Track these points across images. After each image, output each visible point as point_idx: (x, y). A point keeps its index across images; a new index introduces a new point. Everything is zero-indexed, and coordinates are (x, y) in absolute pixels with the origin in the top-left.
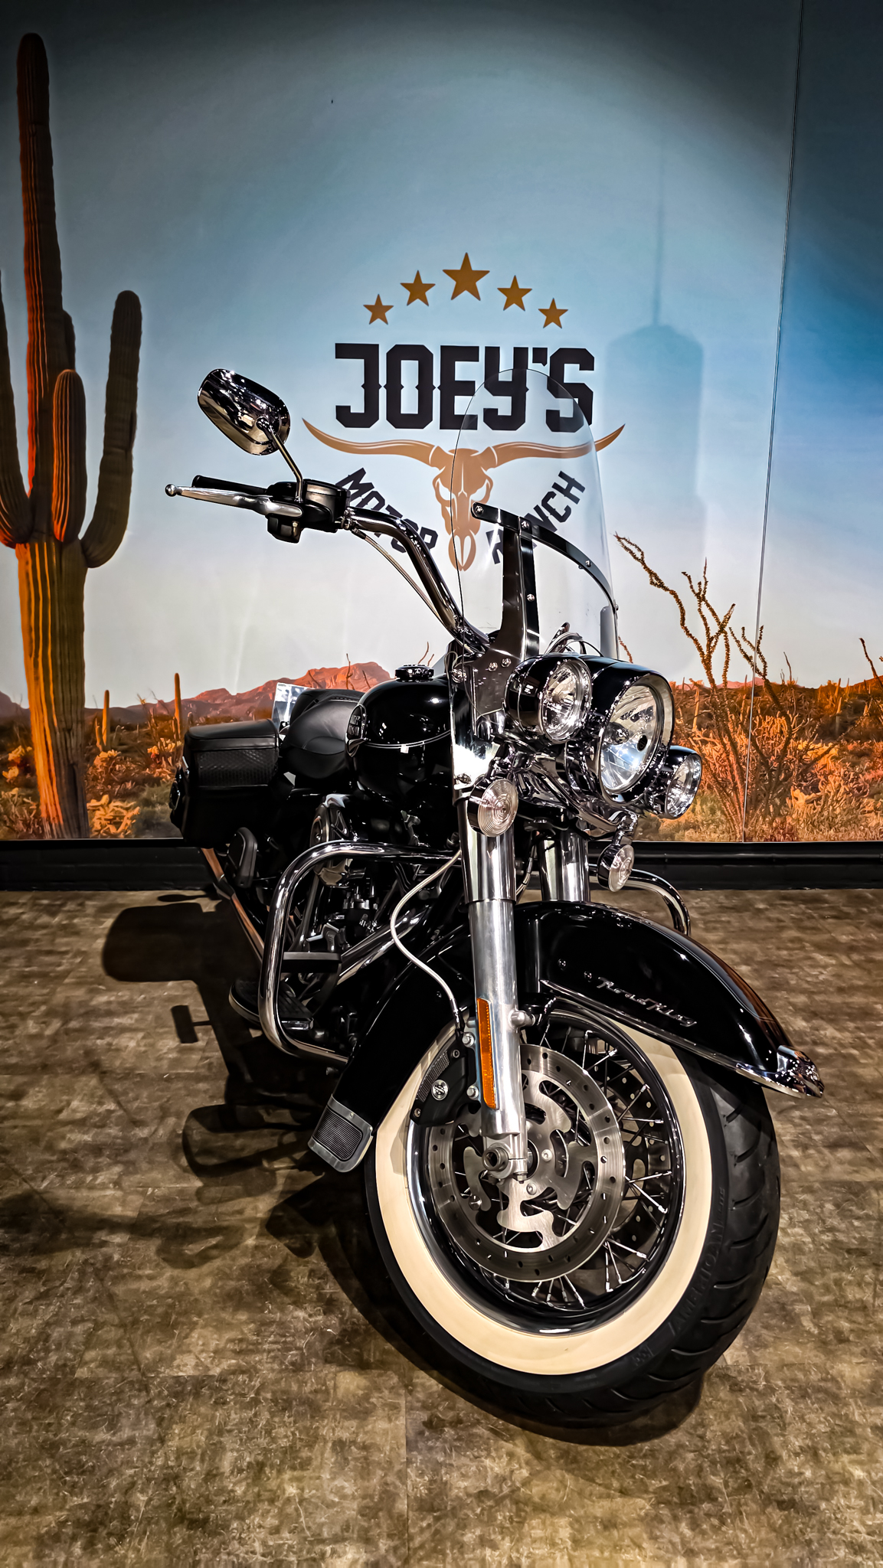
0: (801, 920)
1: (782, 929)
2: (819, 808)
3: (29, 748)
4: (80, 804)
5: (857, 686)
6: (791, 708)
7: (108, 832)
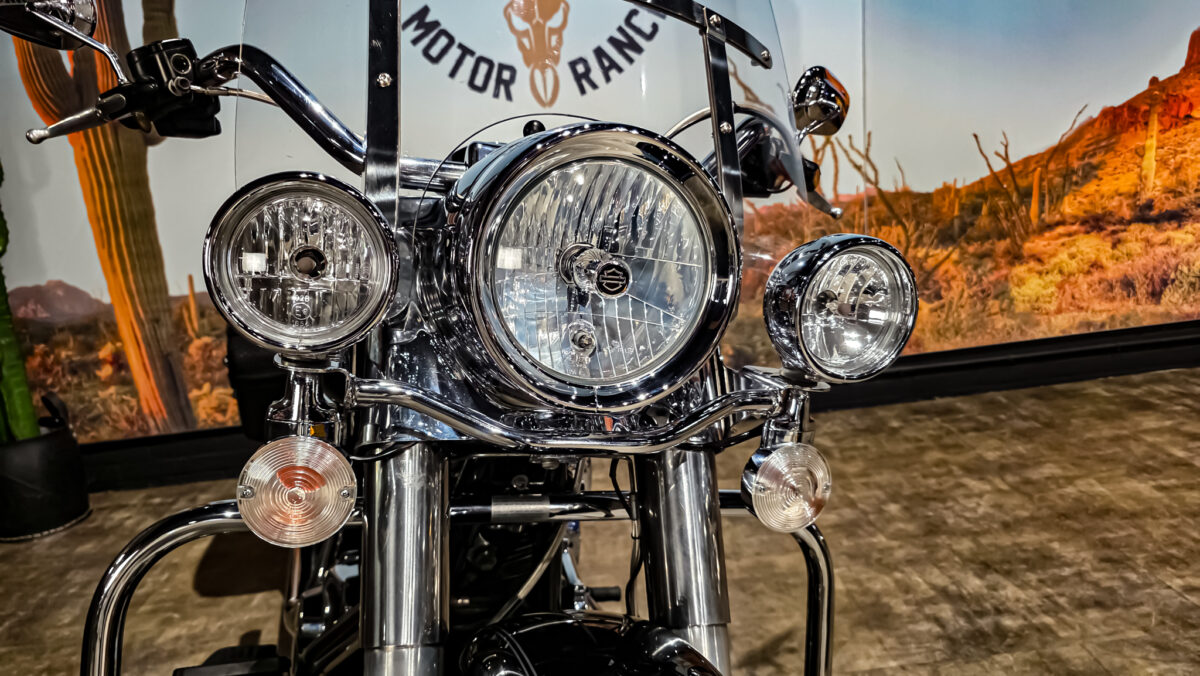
0: (939, 437)
1: (923, 450)
2: (944, 316)
3: (119, 344)
4: (182, 395)
5: (973, 185)
6: (907, 216)
7: (214, 421)
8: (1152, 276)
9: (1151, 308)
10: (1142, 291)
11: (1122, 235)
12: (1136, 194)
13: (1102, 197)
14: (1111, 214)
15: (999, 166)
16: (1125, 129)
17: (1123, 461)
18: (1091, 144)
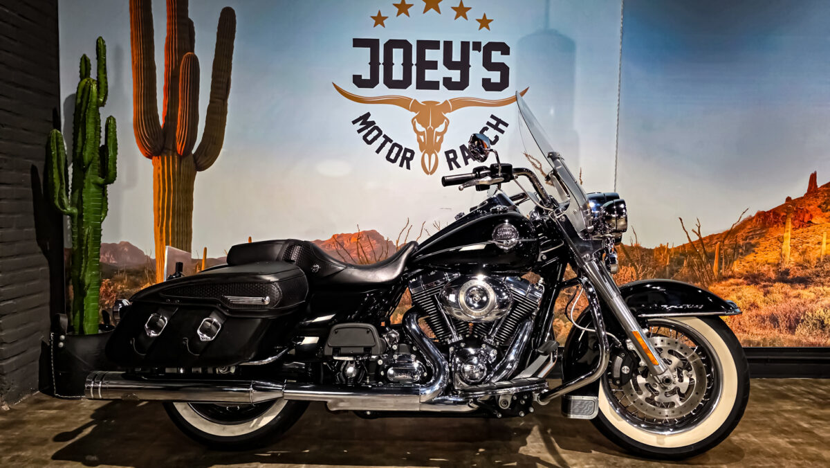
5: (679, 248)
6: (637, 261)
8: (789, 316)
9: (789, 336)
10: (783, 325)
11: (769, 288)
12: (778, 264)
13: (758, 264)
14: (763, 274)
15: (695, 238)
16: (771, 225)
17: (769, 426)
18: (751, 232)
